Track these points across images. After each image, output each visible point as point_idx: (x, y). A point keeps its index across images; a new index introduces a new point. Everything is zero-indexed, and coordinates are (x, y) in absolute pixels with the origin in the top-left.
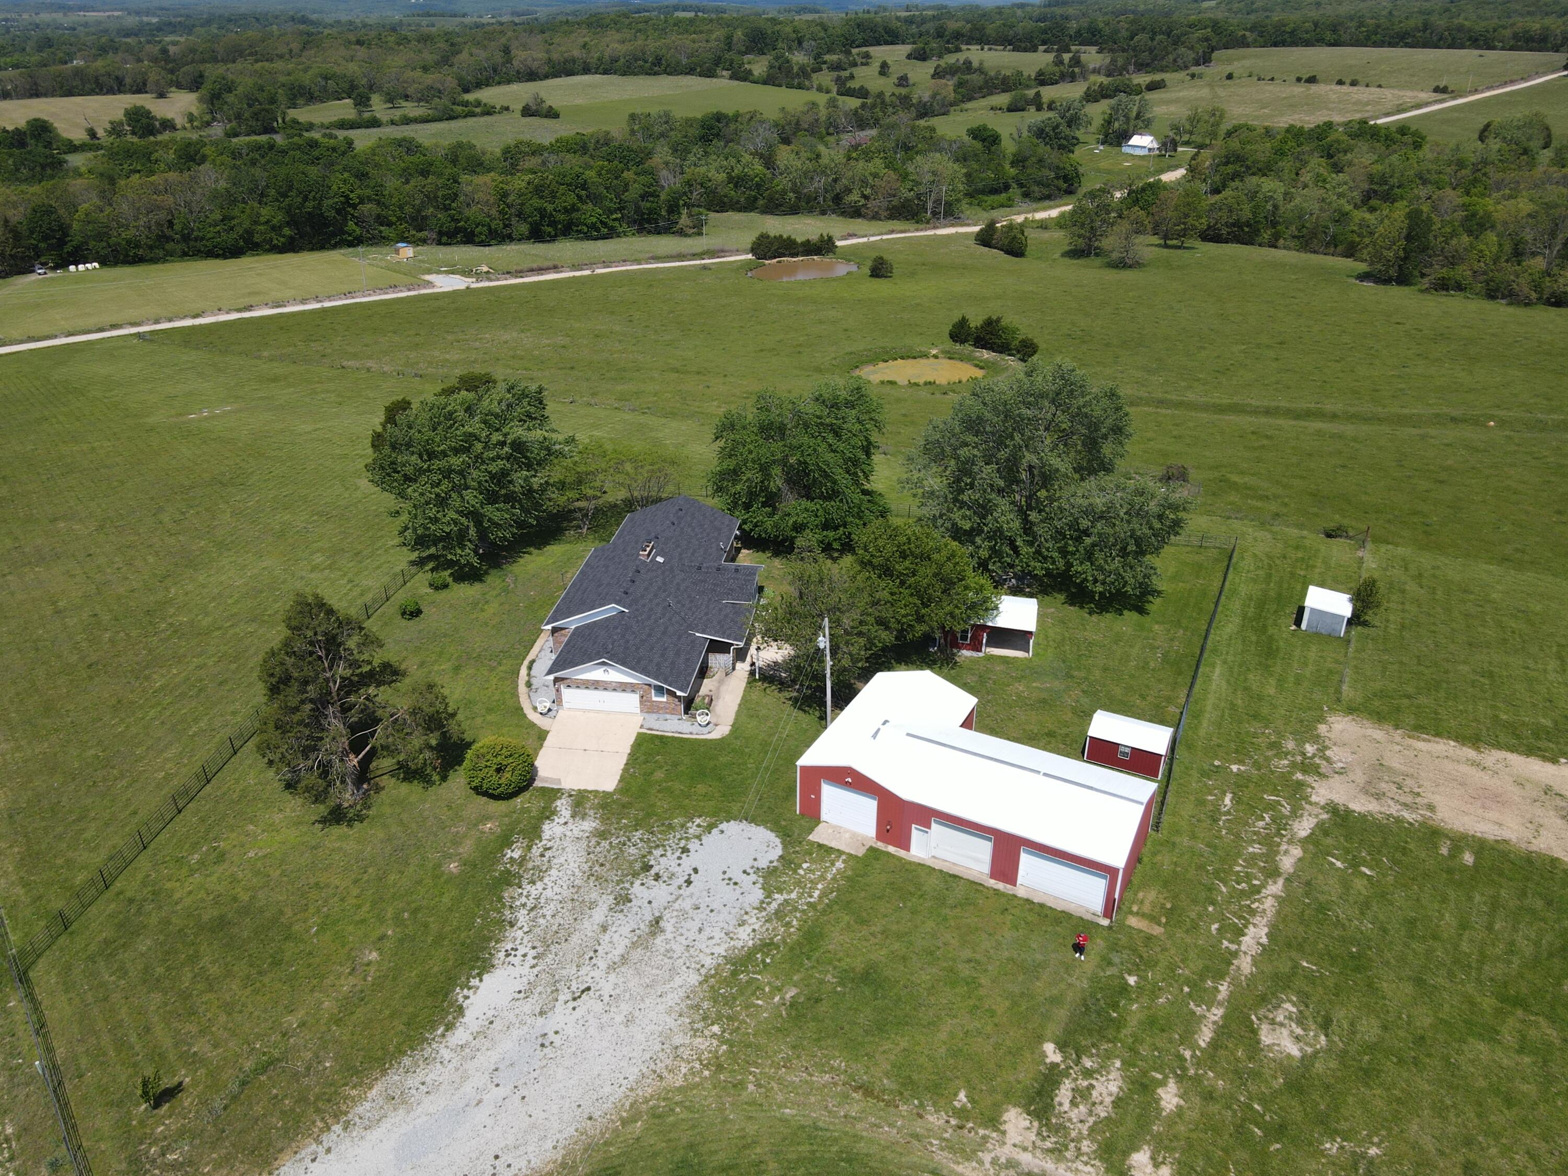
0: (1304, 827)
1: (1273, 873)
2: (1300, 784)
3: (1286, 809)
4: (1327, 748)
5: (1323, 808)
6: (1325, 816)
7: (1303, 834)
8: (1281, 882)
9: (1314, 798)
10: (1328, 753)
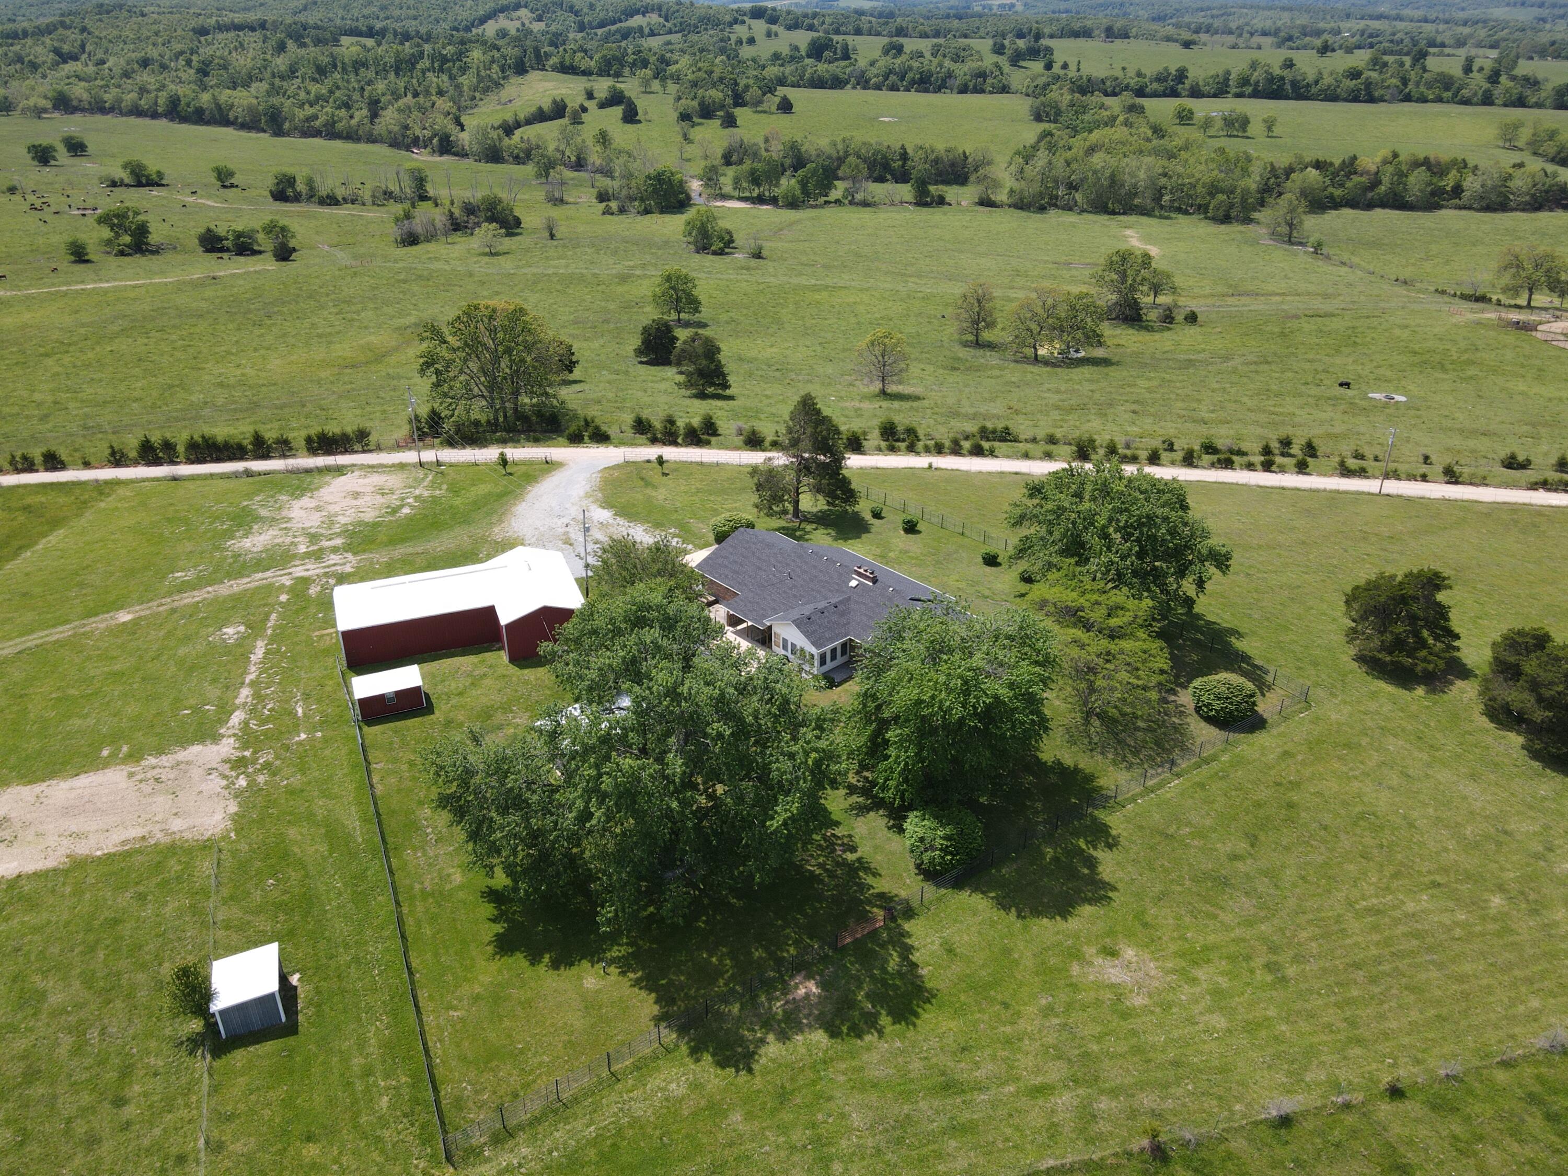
0: (237, 718)
1: (252, 684)
2: (245, 747)
3: (253, 724)
4: (227, 787)
5: (223, 736)
6: (221, 731)
7: (237, 713)
8: (247, 681)
9: (232, 740)
10: (225, 782)
